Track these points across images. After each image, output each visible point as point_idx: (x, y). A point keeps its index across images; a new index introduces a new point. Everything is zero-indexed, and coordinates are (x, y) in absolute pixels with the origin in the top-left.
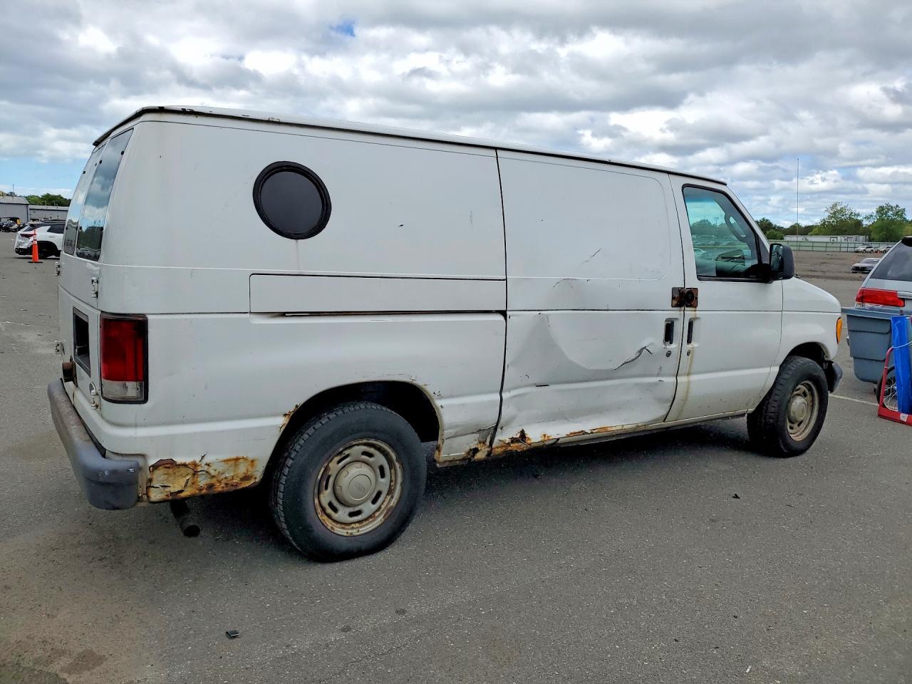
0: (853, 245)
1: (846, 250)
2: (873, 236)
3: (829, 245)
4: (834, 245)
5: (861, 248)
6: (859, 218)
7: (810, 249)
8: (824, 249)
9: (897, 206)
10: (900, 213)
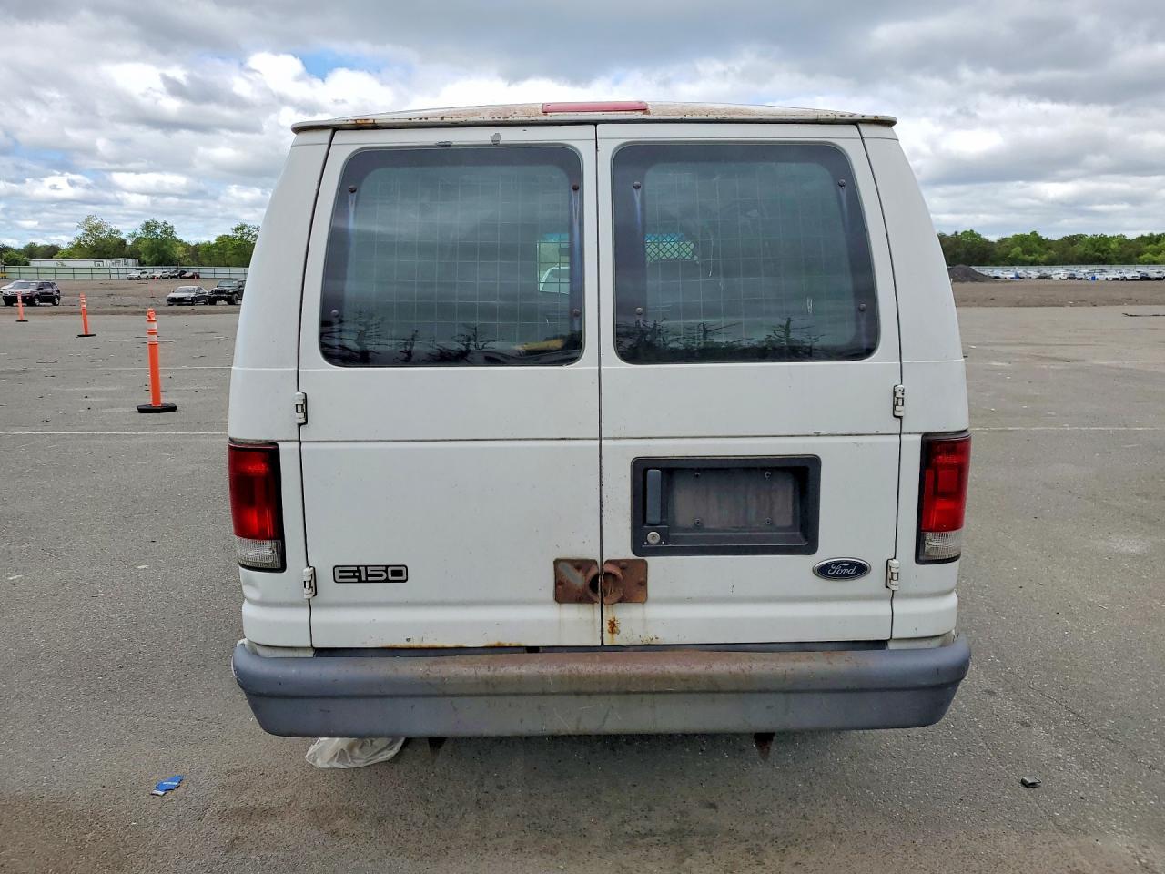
0: (124, 271)
1: (116, 276)
2: (143, 258)
3: (94, 271)
4: (101, 271)
5: (135, 274)
6: (123, 237)
7: (71, 276)
8: (89, 277)
9: (165, 223)
10: (168, 230)
